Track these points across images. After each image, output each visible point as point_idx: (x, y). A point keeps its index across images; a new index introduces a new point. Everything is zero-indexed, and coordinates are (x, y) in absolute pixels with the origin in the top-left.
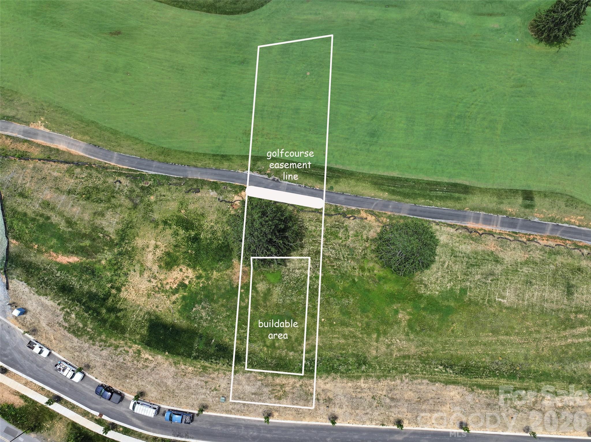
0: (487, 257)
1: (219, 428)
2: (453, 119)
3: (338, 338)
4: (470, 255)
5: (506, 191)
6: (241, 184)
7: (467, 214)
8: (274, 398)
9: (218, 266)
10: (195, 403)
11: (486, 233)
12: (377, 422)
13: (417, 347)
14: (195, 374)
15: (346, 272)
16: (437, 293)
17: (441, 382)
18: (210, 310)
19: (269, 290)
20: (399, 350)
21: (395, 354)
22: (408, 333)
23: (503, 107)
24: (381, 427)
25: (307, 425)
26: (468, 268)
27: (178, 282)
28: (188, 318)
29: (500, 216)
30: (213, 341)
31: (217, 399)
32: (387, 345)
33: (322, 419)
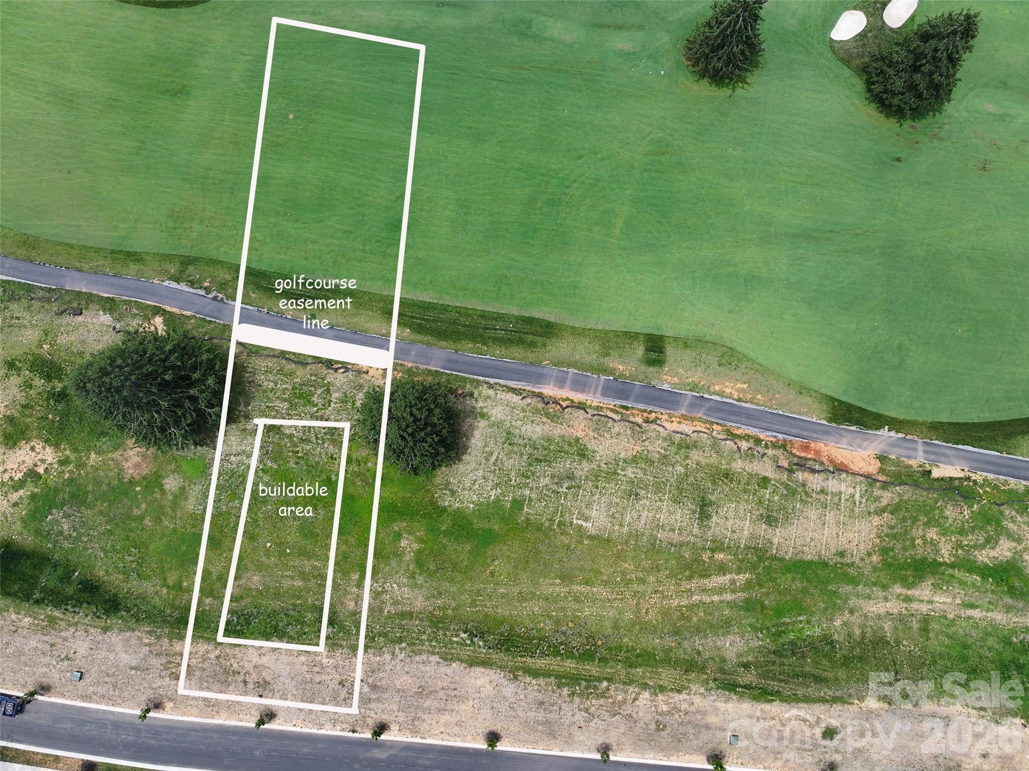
0: (567, 447)
1: (67, 726)
2: (539, 205)
3: (292, 578)
4: (537, 443)
5: (617, 334)
6: (156, 304)
7: (545, 371)
8: (169, 676)
9: (98, 444)
10: (29, 680)
11: (573, 407)
12: (345, 726)
13: (427, 599)
14: (33, 630)
15: (317, 463)
16: (471, 506)
17: (461, 661)
18: (77, 520)
19: (183, 489)
20: (395, 603)
21: (388, 608)
22: (414, 573)
23: (627, 189)
24: (351, 734)
25: (222, 726)
26: (530, 465)
27: (25, 470)
28: (38, 532)
29: (603, 378)
30: (77, 574)
31: (68, 674)
32: (374, 592)
33: (248, 716)
